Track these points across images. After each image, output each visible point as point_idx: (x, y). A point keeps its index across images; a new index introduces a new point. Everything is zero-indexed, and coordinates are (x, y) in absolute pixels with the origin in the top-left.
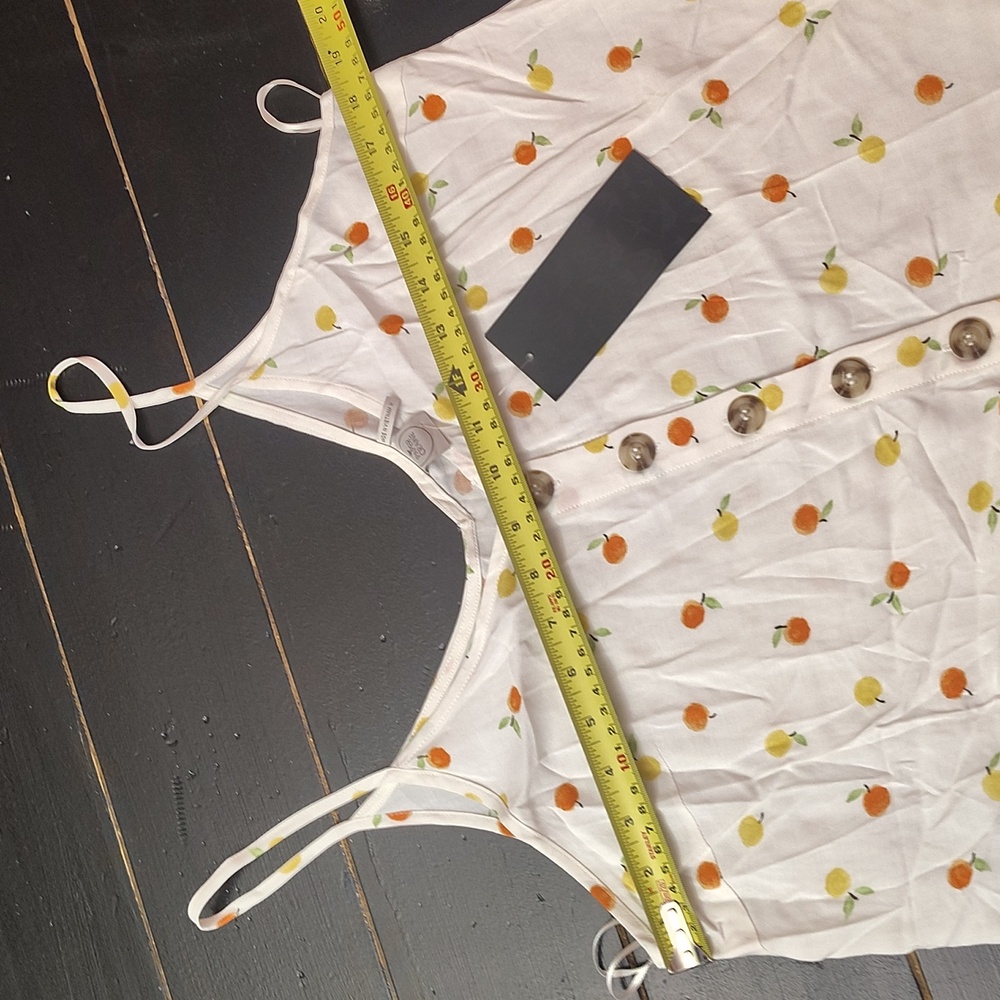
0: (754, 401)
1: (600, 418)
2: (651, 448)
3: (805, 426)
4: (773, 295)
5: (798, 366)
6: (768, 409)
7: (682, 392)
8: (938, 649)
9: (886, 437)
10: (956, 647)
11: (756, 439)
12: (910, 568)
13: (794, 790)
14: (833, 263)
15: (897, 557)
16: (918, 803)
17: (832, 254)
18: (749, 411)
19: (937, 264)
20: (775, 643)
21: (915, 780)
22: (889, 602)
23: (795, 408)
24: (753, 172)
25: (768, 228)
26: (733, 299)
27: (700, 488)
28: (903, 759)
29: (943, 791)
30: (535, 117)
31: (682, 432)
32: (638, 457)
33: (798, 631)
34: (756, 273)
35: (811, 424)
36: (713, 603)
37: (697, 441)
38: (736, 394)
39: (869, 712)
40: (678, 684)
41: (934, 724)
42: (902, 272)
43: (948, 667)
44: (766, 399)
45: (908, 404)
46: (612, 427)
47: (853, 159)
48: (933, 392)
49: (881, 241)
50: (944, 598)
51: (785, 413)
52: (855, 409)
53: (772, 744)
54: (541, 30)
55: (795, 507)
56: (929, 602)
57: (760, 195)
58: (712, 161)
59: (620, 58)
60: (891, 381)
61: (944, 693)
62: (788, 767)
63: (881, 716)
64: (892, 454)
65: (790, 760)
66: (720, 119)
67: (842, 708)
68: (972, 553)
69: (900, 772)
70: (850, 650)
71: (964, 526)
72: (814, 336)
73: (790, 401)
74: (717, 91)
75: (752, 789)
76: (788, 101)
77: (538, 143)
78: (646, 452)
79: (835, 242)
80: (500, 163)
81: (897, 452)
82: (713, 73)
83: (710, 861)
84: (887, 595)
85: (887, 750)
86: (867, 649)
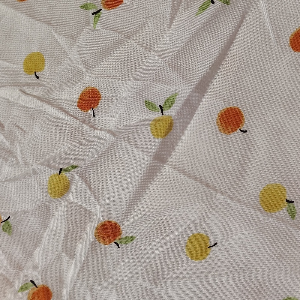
8: (97, 69)
10: (109, 77)
16: (6, 160)
21: (17, 144)
22: (93, 14)
28: (21, 126)
29: (26, 163)
39: (25, 78)
41: (56, 117)
43: (94, 86)
50: (129, 37)
56: (117, 31)
61: (79, 101)
63: (28, 85)
67: (13, 63)
69: (11, 131)
70: (44, 26)
84: (95, 7)
85: (16, 112)
86: (55, 34)
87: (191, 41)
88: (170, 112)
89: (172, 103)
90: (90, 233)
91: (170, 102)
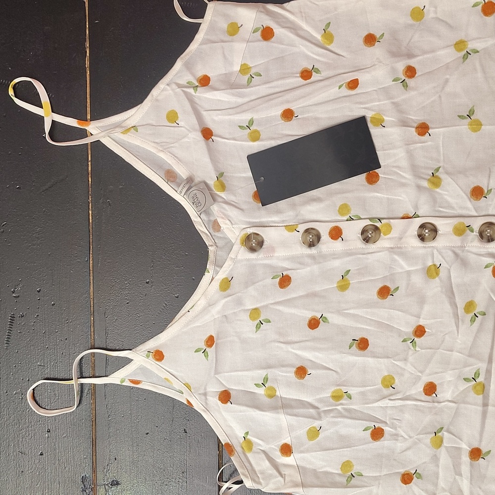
0: (376, 229)
1: (297, 216)
2: (318, 237)
3: (398, 248)
4: (403, 181)
5: (403, 218)
6: (382, 234)
7: (342, 214)
8: (427, 371)
9: (435, 265)
11: (372, 247)
12: (426, 330)
13: (339, 419)
14: (437, 174)
15: (422, 322)
16: (397, 440)
17: (437, 170)
18: (372, 233)
19: (486, 192)
20: (350, 347)
21: (398, 429)
22: (411, 343)
23: (396, 237)
24: (413, 118)
25: (412, 147)
26: (383, 176)
27: (336, 263)
29: (410, 437)
30: (317, 58)
31: (336, 233)
32: (311, 240)
33: (363, 344)
34: (398, 167)
35: (400, 248)
36: (326, 320)
37: (343, 240)
38: (369, 222)
39: (386, 391)
40: (296, 354)
41: (415, 405)
42: (469, 190)
43: (430, 381)
44: (383, 229)
45: (450, 253)
46: (302, 222)
47: (464, 127)
48: (463, 251)
49: (463, 172)
50: (438, 349)
51: (390, 239)
52: (425, 247)
53: (334, 394)
54: (336, 13)
55: (381, 285)
56: (431, 348)
57: (414, 129)
58: (396, 105)
59: (370, 40)
60: (446, 239)
61: (424, 392)
62: (339, 408)
63: (392, 395)
64: (435, 274)
65: (342, 404)
66: (407, 86)
67: (373, 386)
68: (458, 332)
69: (393, 423)
70: (386, 360)
71: (458, 318)
72: (416, 207)
73: (394, 234)
74: (411, 72)
75: (319, 414)
76: (443, 88)
77: (315, 72)
78: (315, 238)
79: (441, 164)
80: (291, 75)
81: (437, 274)
82: (412, 62)
83: (288, 443)
84: (411, 339)
85: (389, 412)
86: (394, 362)
87: (475, 339)
88: (481, 379)
89: (479, 374)
90: (466, 459)
91: (477, 374)
